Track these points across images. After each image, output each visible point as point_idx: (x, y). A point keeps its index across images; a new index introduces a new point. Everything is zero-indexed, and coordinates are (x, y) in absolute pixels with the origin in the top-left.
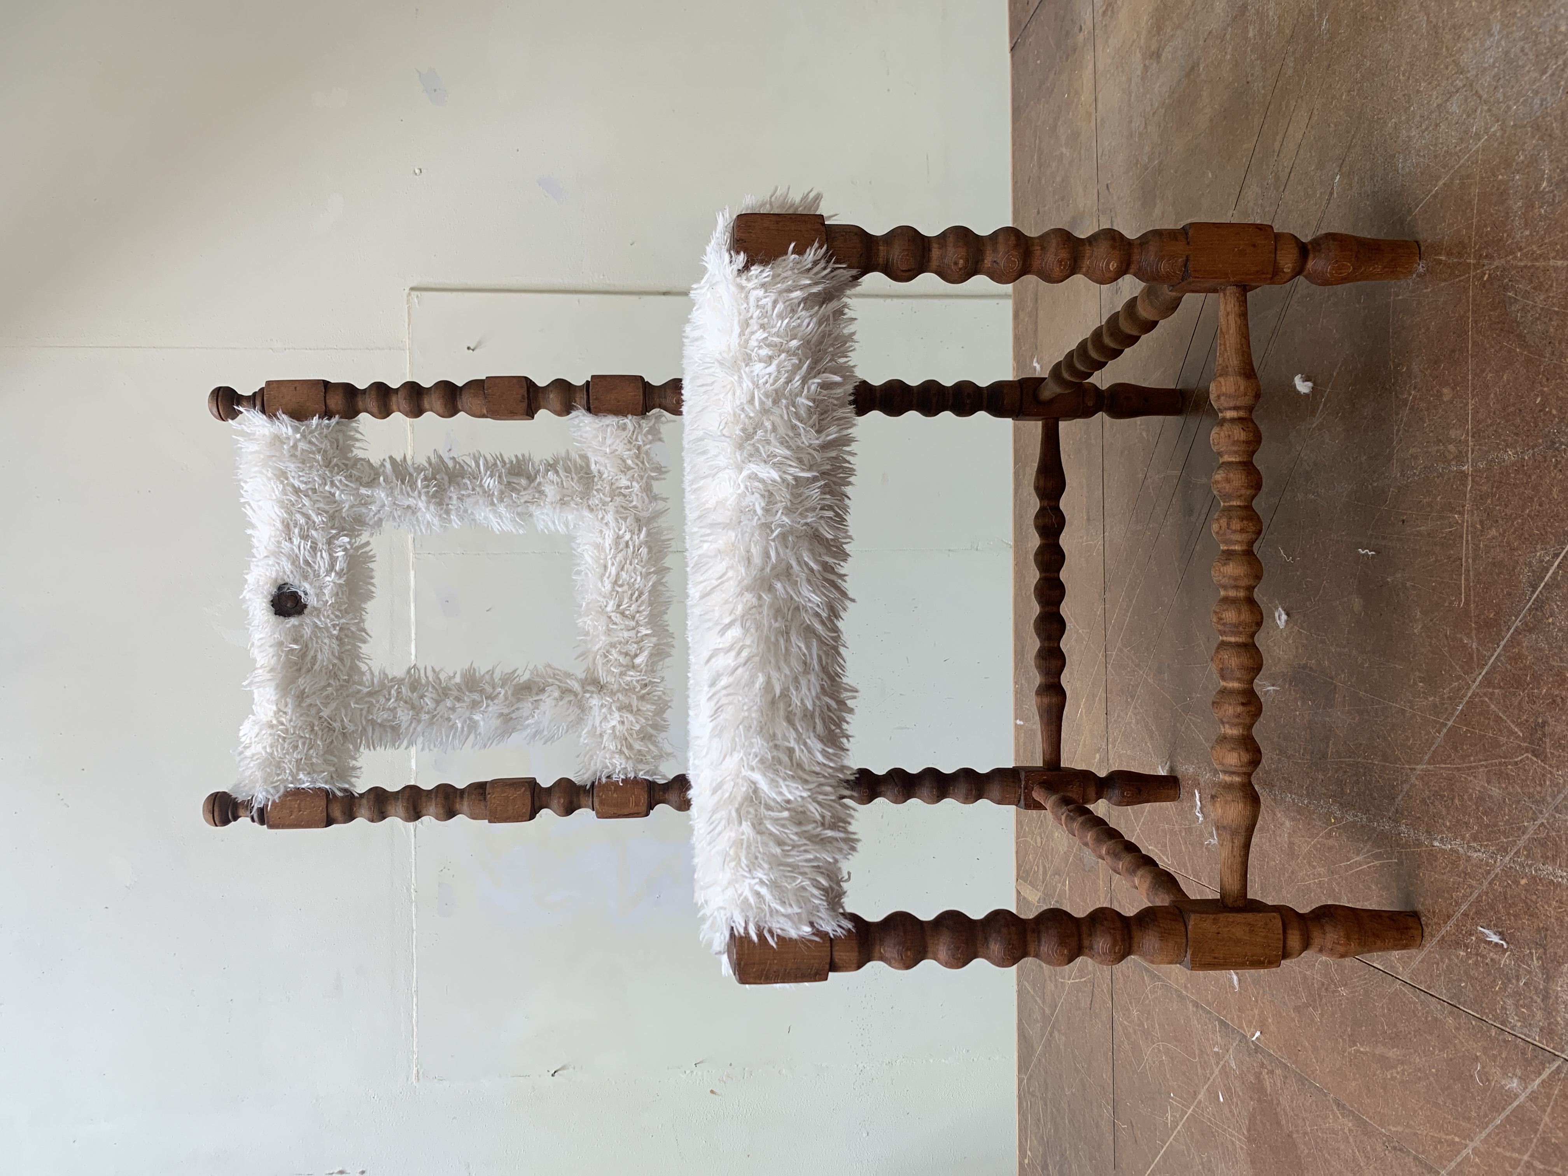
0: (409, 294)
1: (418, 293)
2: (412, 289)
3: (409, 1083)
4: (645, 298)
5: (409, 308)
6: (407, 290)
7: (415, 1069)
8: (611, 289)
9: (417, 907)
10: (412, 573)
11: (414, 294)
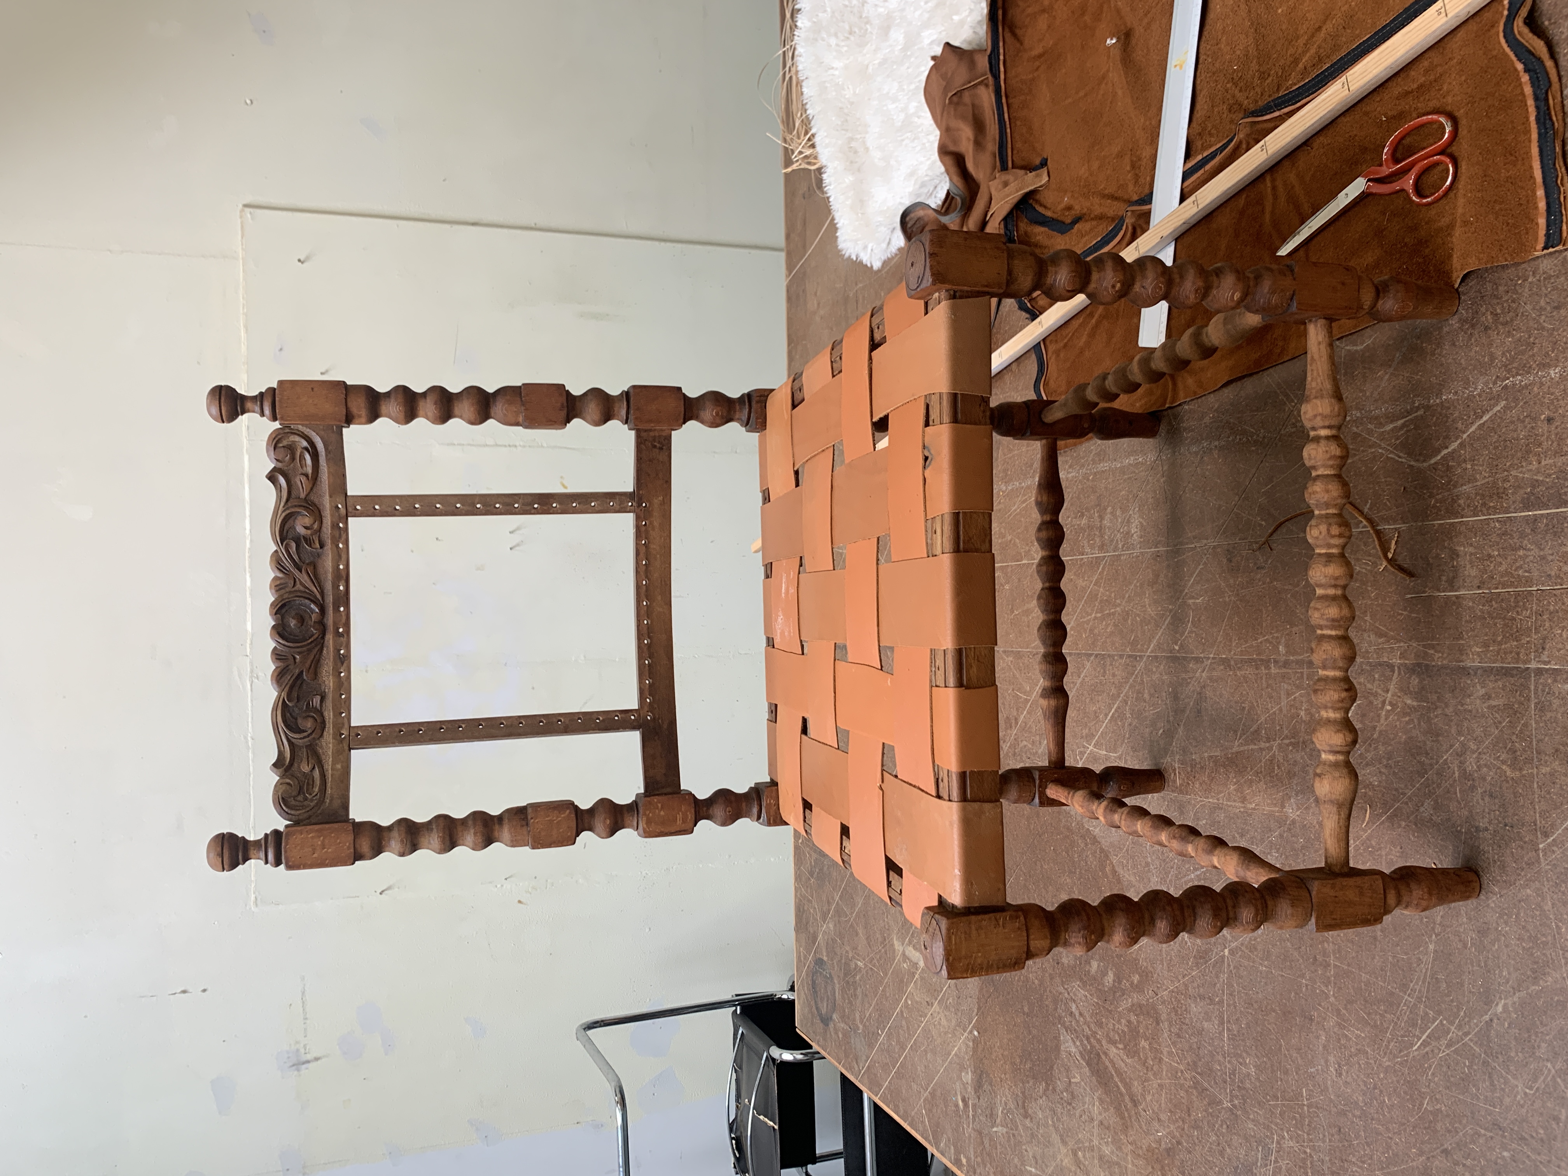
0: (242, 211)
1: (251, 210)
2: (246, 206)
3: (248, 908)
4: (456, 227)
5: (242, 223)
6: (240, 206)
7: (253, 896)
8: (426, 217)
9: (253, 753)
10: (246, 458)
11: (248, 210)
